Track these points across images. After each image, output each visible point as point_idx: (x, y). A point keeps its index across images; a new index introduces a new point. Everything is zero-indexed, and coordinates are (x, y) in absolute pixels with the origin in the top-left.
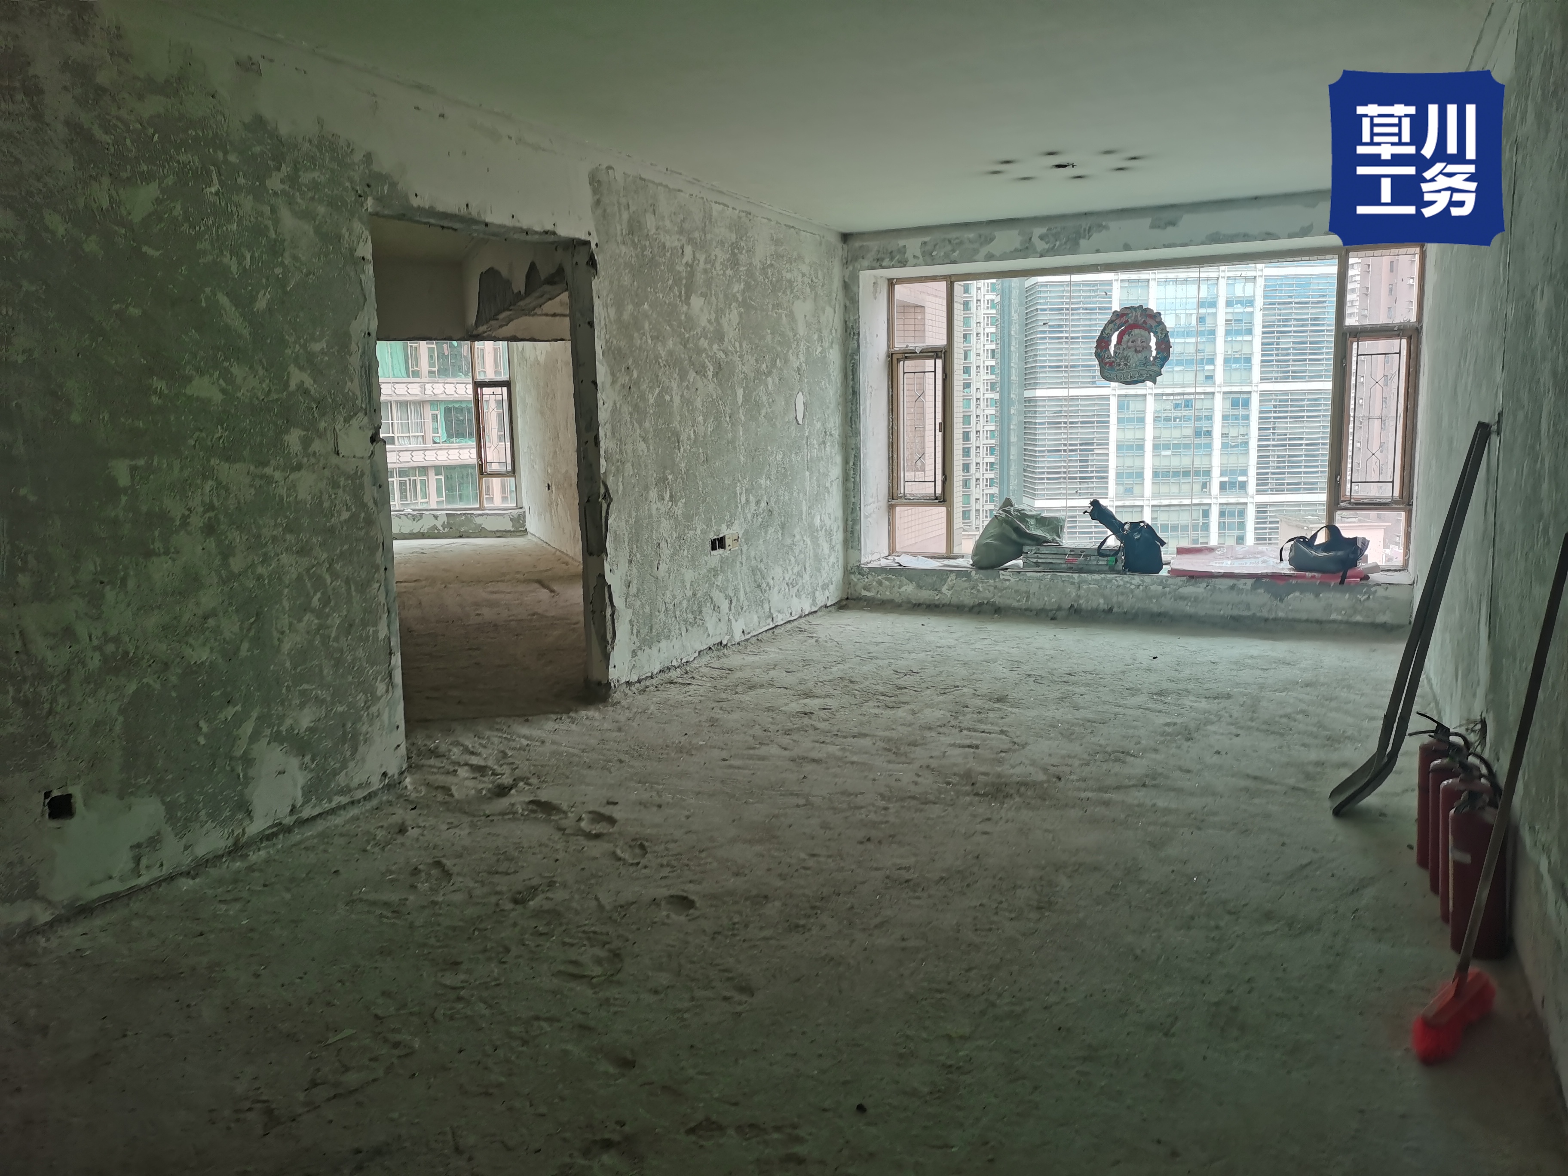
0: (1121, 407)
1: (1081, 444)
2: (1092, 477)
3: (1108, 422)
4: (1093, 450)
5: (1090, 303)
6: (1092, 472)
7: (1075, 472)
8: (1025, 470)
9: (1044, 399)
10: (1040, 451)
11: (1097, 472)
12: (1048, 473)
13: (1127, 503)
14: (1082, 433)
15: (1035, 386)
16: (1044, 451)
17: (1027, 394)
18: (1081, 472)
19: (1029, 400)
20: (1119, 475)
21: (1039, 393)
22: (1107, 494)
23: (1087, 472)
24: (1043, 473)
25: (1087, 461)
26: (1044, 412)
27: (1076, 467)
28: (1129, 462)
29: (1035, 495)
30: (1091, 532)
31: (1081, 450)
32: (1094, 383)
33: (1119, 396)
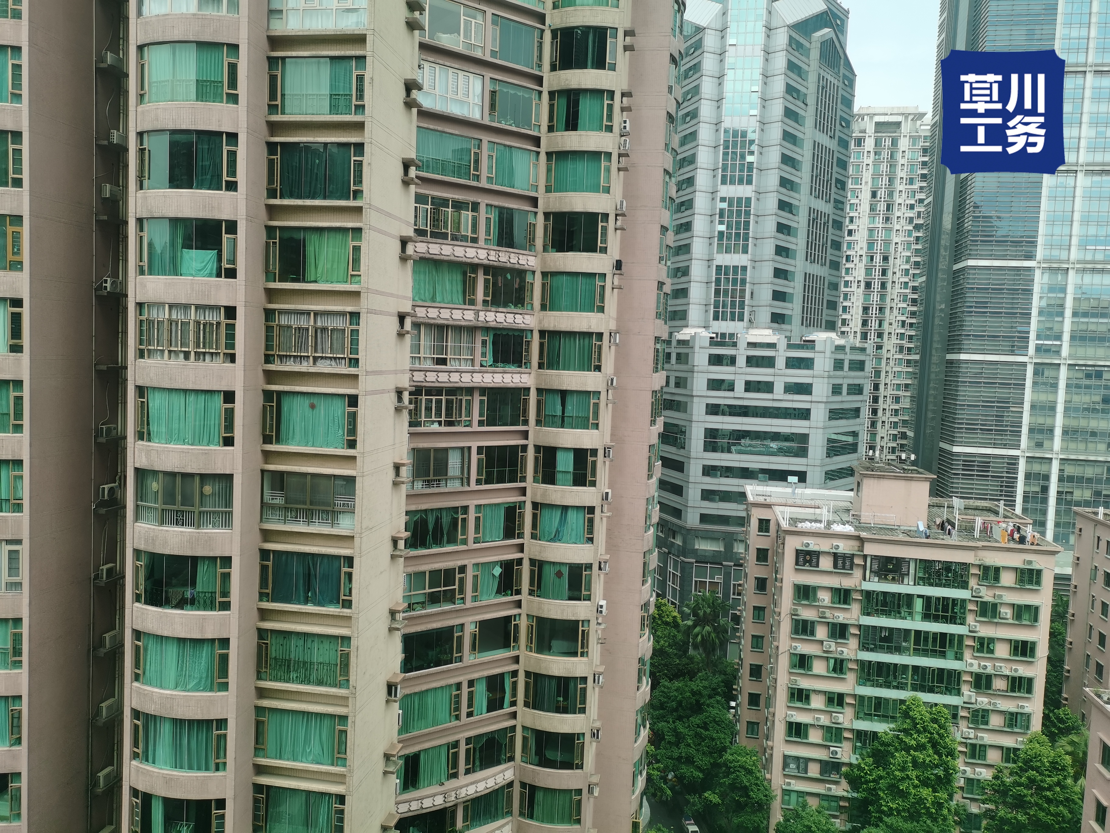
0: (1036, 373)
1: (998, 402)
2: (1006, 431)
3: (1024, 385)
4: (1009, 407)
5: (1014, 285)
6: (1007, 426)
7: (992, 425)
8: (943, 420)
9: (967, 362)
10: (960, 405)
11: (1011, 426)
12: (967, 424)
13: (1038, 455)
14: (1002, 393)
15: (959, 351)
16: (964, 405)
17: (949, 357)
18: (996, 425)
19: (951, 362)
20: (1031, 430)
21: (963, 357)
22: (1019, 446)
23: (1002, 426)
24: (962, 424)
25: (1002, 416)
26: (967, 373)
27: (992, 421)
28: (1041, 420)
29: (953, 441)
30: (1003, 477)
31: (998, 407)
32: (1013, 351)
33: (1035, 364)
